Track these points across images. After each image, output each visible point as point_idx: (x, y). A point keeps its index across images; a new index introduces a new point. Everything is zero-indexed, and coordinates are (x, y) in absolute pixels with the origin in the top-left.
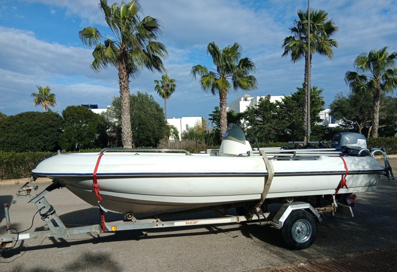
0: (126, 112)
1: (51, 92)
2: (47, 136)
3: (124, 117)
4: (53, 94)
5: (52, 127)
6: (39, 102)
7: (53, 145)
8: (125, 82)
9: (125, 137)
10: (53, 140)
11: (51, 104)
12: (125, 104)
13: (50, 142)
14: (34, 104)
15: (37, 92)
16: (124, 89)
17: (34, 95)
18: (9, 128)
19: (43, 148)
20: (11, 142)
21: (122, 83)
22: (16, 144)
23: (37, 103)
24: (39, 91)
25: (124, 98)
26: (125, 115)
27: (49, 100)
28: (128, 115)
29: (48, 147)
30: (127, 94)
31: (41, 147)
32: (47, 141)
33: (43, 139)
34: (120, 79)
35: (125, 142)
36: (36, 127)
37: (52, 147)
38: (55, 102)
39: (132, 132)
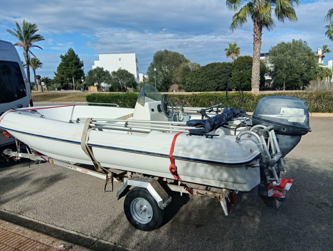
0: (256, 60)
1: (237, 47)
2: (221, 80)
3: (254, 65)
4: (239, 48)
5: (225, 73)
6: (229, 54)
7: (224, 85)
8: (257, 35)
9: (254, 81)
10: (224, 83)
11: (236, 55)
12: (256, 53)
13: (222, 84)
14: (226, 56)
15: (228, 47)
16: (257, 41)
17: (226, 49)
18: (199, 75)
19: (217, 88)
20: (198, 84)
21: (256, 36)
22: (201, 85)
23: (227, 56)
24: (229, 46)
25: (255, 49)
26: (255, 62)
27: (235, 53)
28: (258, 62)
29: (220, 87)
30: (258, 45)
31: (216, 87)
32: (220, 83)
33: (217, 82)
34: (255, 32)
35: (253, 86)
36: (214, 74)
37: (223, 88)
38: (239, 54)
39: (260, 76)
